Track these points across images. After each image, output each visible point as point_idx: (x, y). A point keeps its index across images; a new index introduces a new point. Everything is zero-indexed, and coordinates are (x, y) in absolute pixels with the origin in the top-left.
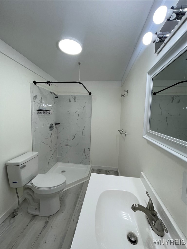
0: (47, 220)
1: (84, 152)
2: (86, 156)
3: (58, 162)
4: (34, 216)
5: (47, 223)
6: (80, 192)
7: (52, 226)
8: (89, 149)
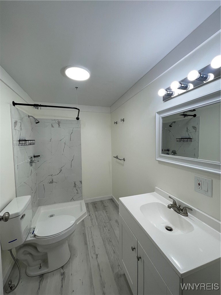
0: (62, 271)
1: (75, 186)
2: (77, 190)
3: (39, 207)
4: (42, 276)
5: (63, 274)
6: (85, 230)
7: (72, 274)
8: (81, 182)
